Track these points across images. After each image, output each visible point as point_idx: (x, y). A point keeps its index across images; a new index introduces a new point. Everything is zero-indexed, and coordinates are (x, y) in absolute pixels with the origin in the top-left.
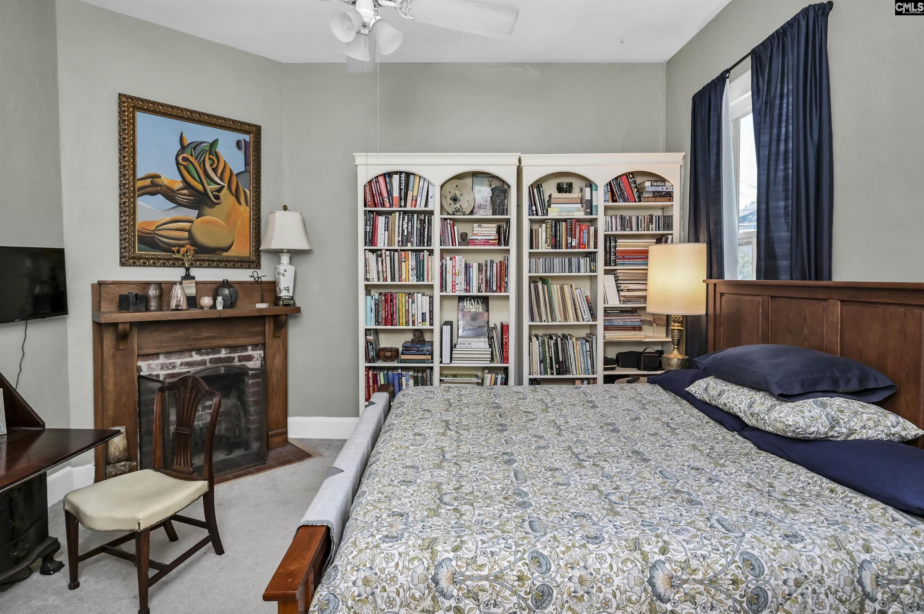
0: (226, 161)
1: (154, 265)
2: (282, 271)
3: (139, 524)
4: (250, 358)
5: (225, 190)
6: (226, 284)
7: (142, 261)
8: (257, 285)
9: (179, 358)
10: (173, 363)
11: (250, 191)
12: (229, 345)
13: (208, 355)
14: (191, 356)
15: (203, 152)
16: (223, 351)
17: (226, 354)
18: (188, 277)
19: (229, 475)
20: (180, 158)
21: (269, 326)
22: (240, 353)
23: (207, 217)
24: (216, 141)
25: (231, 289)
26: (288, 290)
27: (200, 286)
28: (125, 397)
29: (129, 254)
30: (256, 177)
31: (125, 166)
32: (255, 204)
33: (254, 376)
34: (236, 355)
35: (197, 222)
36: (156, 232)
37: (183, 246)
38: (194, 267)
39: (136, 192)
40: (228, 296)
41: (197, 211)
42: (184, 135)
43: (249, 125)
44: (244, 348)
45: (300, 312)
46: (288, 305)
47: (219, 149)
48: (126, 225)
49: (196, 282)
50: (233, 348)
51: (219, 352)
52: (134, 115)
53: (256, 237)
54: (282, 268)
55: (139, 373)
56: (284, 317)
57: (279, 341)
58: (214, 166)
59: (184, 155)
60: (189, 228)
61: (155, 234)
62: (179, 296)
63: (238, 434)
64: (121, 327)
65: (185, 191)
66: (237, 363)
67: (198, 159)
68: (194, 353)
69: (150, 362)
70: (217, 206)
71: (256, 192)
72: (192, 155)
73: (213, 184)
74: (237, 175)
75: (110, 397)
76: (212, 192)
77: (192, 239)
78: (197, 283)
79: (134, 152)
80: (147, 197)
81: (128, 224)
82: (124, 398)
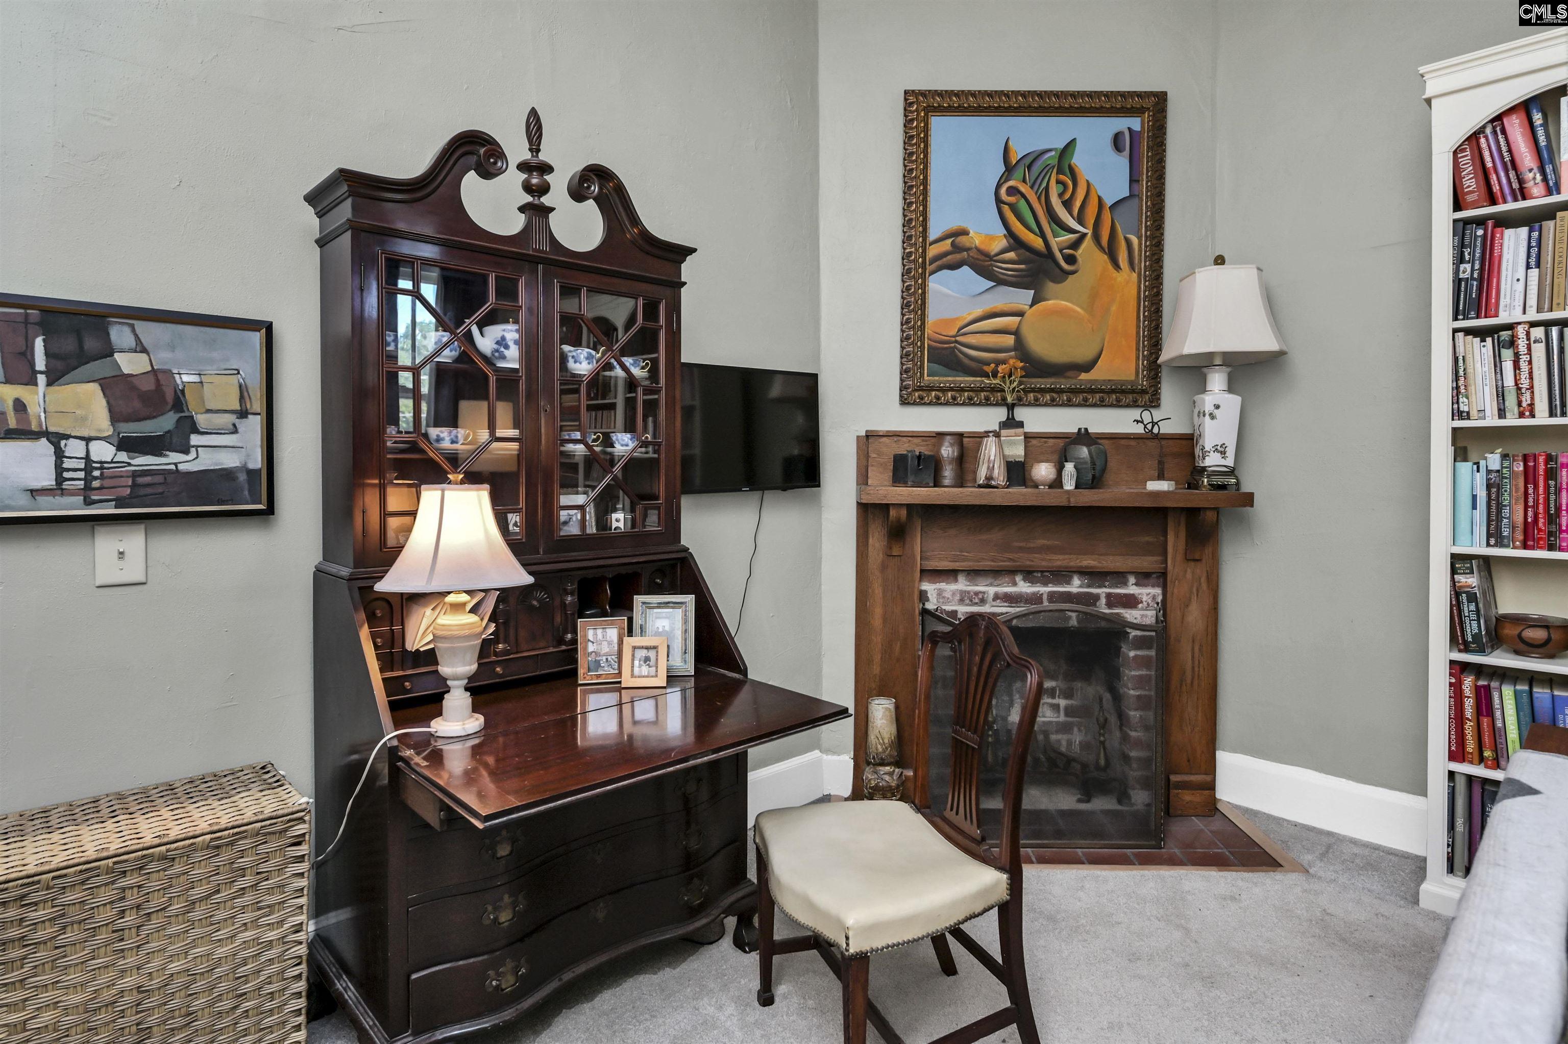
0: (1091, 181)
1: (954, 403)
2: (1209, 408)
3: (847, 938)
4: (1131, 602)
5: (1088, 242)
6: (1083, 437)
7: (933, 393)
8: (1150, 443)
9: (991, 585)
10: (981, 592)
11: (1139, 238)
12: (1086, 567)
13: (1045, 584)
14: (1015, 584)
15: (1047, 169)
16: (1076, 581)
17: (1081, 586)
18: (1011, 423)
19: (1079, 850)
20: (1003, 191)
21: (1177, 536)
22: (1110, 587)
23: (1050, 302)
24: (1072, 143)
25: (1093, 448)
26: (1223, 453)
27: (1034, 442)
28: (899, 644)
29: (913, 381)
30: (1153, 205)
31: (910, 220)
32: (1151, 266)
33: (1141, 643)
34: (1102, 591)
35: (1030, 312)
36: (958, 338)
37: (1004, 362)
38: (1024, 405)
39: (927, 266)
40: (1086, 463)
41: (1033, 292)
42: (1010, 143)
43: (1139, 95)
44: (1119, 577)
45: (1252, 506)
46: (1223, 487)
47: (1078, 160)
48: (909, 328)
49: (1025, 434)
50: (1095, 576)
51: (1069, 582)
52: (927, 124)
53: (1150, 338)
54: (1208, 401)
55: (924, 604)
56: (1210, 516)
57: (1200, 570)
58: (1067, 196)
59: (1011, 183)
60: (1016, 326)
61: (956, 342)
62: (992, 458)
63: (1102, 762)
64: (893, 513)
65: (1011, 255)
66: (1103, 608)
67: (1036, 187)
68: (1018, 578)
69: (943, 585)
70: (1071, 277)
71: (1152, 237)
72: (1024, 181)
73: (1063, 232)
74: (1112, 207)
75: (877, 640)
76: (1061, 251)
77: (1020, 347)
78: (1028, 437)
79: (925, 193)
80: (945, 272)
81: (913, 327)
82: (897, 648)
